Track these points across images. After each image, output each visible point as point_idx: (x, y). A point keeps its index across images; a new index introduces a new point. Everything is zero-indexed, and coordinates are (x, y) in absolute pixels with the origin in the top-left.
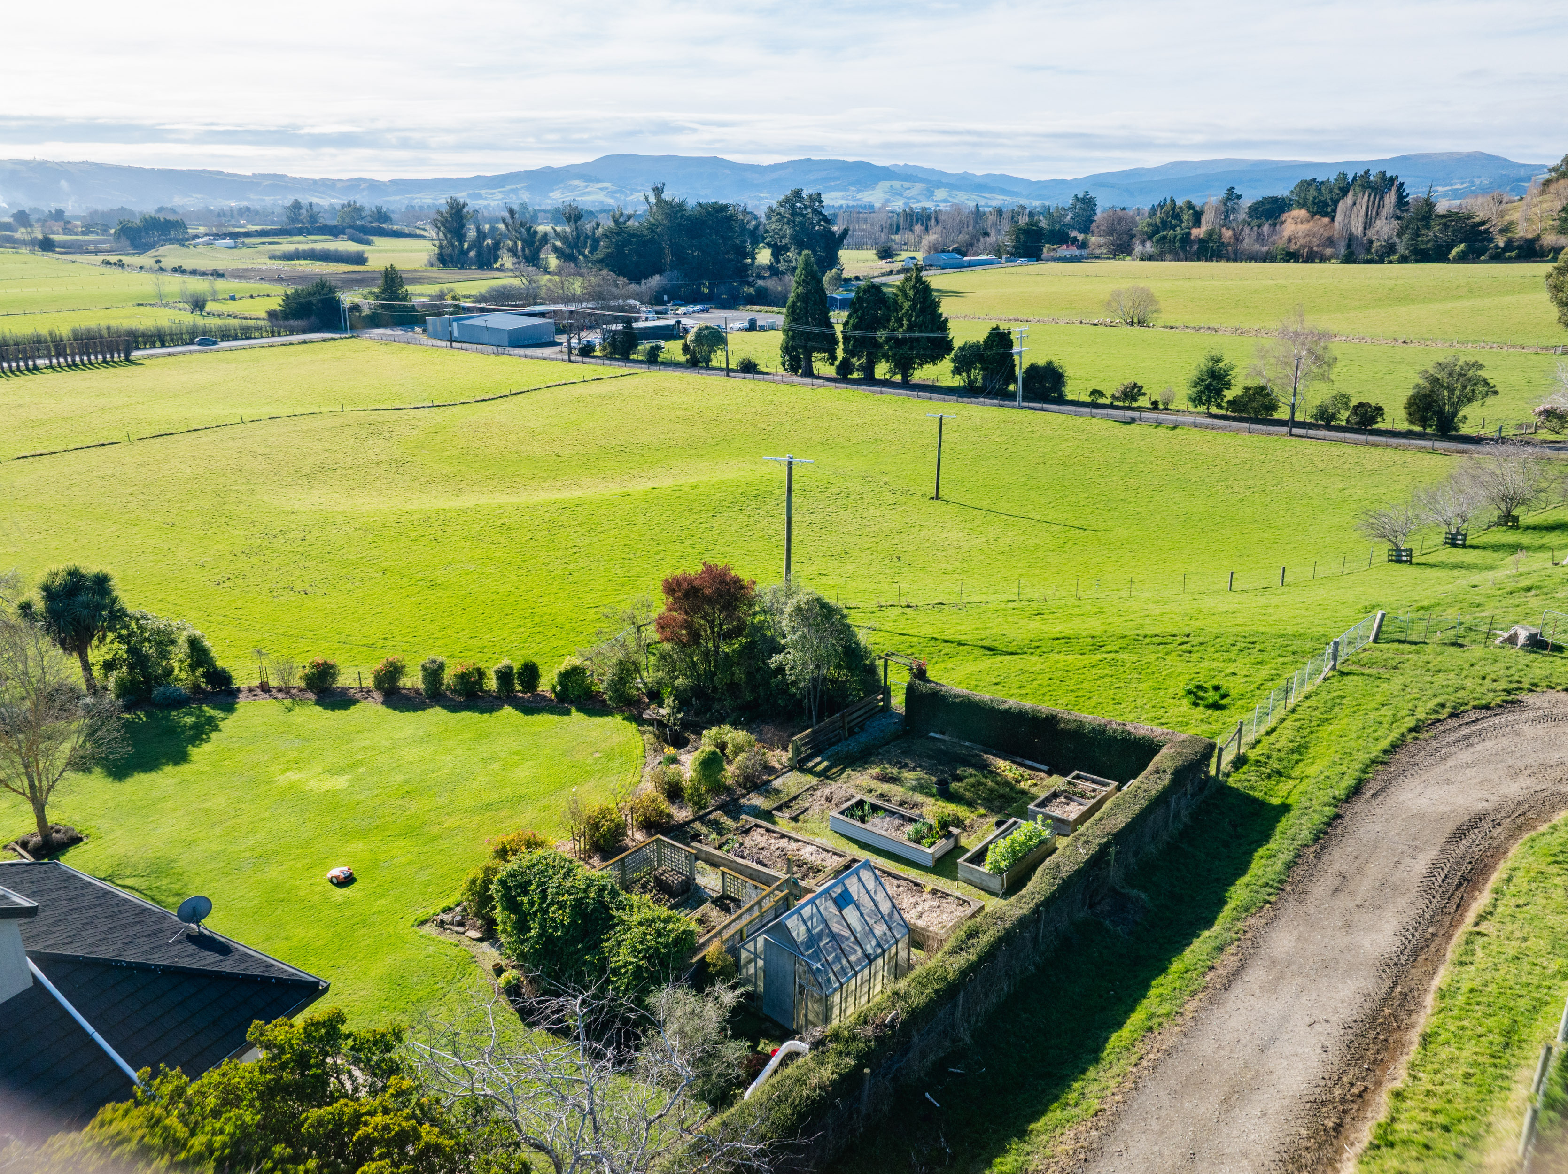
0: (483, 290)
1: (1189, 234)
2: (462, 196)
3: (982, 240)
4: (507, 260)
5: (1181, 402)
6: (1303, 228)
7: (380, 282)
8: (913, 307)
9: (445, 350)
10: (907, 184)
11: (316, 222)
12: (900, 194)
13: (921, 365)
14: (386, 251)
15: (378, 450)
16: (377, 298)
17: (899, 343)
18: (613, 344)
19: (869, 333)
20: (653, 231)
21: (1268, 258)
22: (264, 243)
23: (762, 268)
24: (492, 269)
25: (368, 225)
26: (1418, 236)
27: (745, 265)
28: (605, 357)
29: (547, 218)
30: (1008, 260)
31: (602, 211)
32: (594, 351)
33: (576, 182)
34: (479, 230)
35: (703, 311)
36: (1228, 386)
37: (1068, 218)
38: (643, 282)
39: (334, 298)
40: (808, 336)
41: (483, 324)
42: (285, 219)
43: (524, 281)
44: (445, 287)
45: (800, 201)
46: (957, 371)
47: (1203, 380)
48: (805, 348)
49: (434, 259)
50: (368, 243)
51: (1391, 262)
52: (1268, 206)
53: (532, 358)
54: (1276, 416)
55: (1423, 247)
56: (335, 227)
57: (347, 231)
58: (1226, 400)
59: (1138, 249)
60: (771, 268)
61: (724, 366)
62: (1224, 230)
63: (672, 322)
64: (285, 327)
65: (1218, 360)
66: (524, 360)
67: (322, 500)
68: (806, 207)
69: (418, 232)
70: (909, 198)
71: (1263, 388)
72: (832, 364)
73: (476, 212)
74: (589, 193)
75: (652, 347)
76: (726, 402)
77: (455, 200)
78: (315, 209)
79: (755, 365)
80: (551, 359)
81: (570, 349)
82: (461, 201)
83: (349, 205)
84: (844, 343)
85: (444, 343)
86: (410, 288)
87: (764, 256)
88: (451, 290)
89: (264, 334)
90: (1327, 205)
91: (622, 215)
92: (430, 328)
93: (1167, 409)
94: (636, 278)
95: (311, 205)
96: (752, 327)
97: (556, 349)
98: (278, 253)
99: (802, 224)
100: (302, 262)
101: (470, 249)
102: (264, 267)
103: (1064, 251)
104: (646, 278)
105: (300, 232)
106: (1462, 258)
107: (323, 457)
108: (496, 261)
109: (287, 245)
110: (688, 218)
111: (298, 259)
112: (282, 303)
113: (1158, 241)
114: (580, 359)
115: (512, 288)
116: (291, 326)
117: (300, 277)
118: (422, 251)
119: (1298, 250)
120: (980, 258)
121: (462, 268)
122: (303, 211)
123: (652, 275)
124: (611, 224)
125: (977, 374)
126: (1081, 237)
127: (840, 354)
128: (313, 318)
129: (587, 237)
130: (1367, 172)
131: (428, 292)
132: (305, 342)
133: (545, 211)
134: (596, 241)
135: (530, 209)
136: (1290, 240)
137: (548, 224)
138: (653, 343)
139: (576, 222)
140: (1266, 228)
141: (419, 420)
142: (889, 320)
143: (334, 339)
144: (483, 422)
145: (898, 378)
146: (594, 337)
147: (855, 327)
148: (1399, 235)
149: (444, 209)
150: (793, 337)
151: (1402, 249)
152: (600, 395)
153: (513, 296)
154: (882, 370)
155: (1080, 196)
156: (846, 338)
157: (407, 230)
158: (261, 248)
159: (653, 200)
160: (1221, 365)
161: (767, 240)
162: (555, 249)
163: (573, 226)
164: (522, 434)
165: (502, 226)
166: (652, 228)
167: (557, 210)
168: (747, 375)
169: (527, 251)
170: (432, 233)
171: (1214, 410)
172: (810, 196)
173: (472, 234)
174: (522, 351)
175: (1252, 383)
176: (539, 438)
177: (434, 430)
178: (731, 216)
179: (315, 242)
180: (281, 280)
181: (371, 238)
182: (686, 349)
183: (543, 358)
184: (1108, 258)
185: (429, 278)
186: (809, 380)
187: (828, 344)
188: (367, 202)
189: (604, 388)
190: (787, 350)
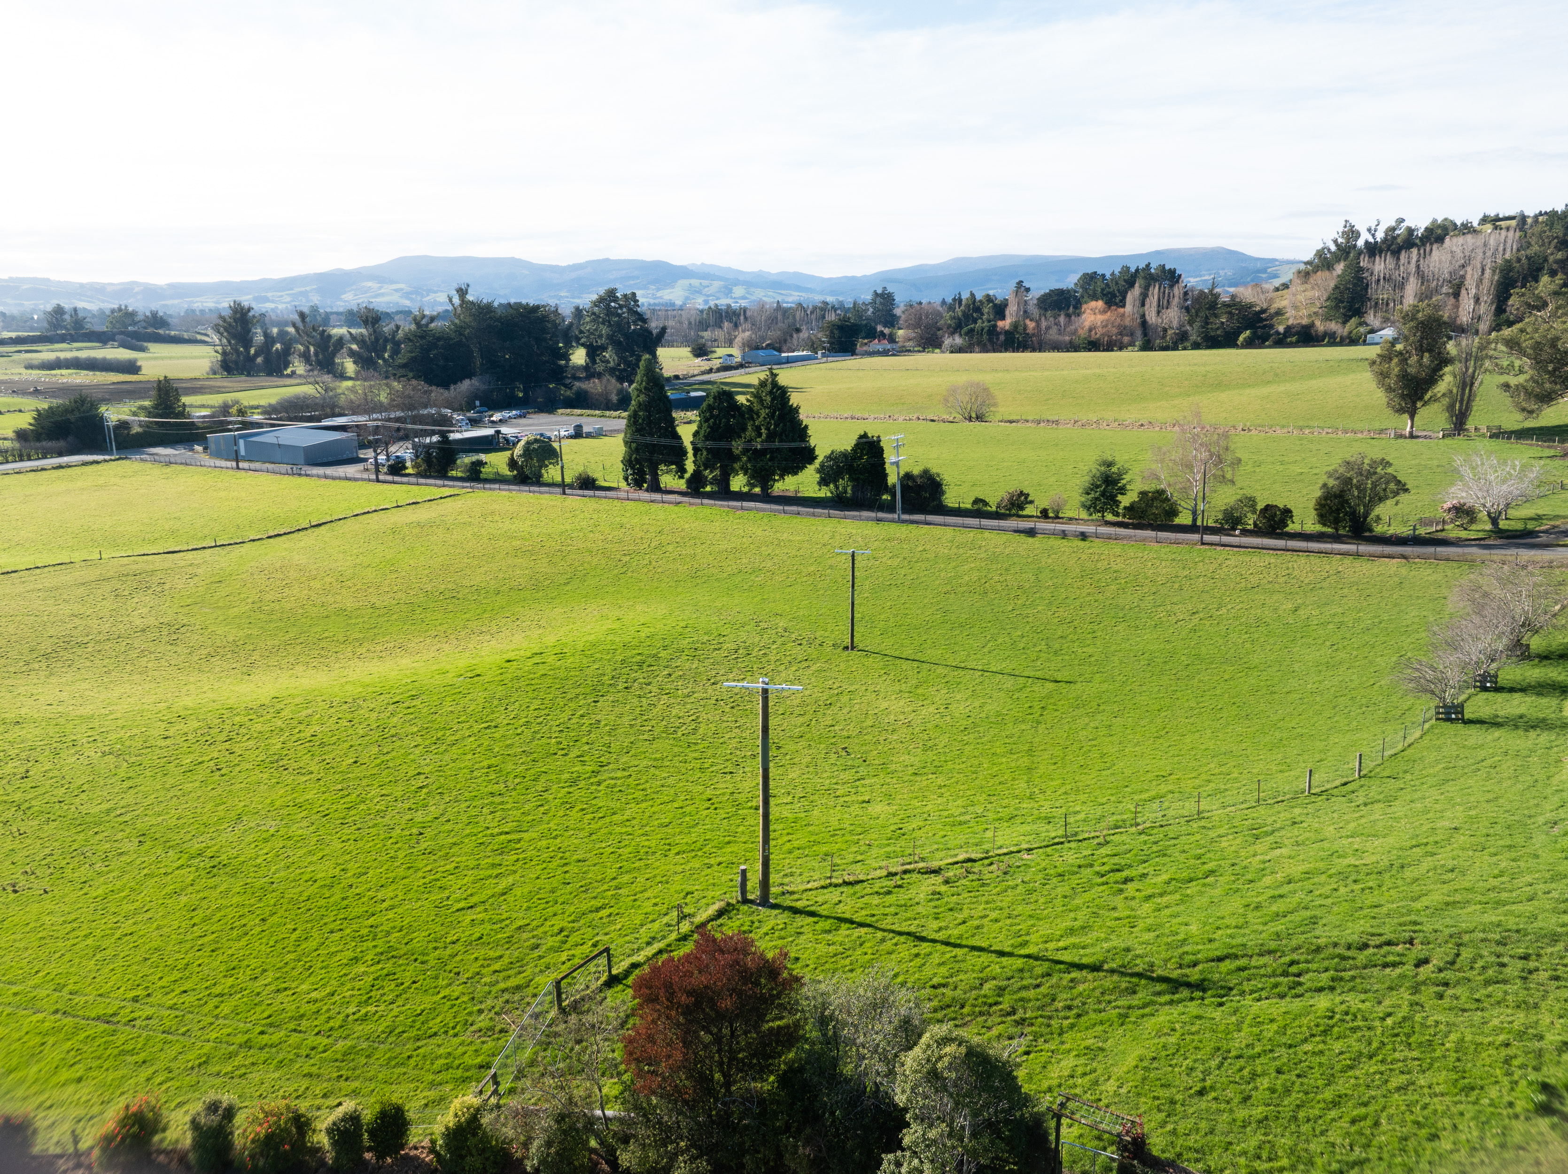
0: (273, 401)
1: (995, 326)
2: (246, 300)
3: (795, 336)
4: (299, 367)
5: (1073, 509)
6: (1100, 318)
7: (153, 393)
8: (772, 416)
9: (231, 472)
10: (705, 282)
11: (82, 328)
12: (699, 292)
13: (782, 477)
14: (162, 358)
15: (145, 611)
16: (149, 415)
17: (757, 454)
18: (428, 460)
19: (723, 444)
20: (461, 334)
21: (1073, 347)
22: (20, 351)
23: (578, 368)
24: (282, 376)
25: (141, 330)
26: (1207, 324)
27: (560, 366)
28: (419, 475)
29: (340, 321)
30: (824, 355)
31: (399, 312)
32: (406, 468)
33: (369, 284)
34: (266, 335)
35: (520, 416)
36: (1123, 490)
37: (869, 313)
38: (452, 387)
39: (97, 415)
40: (653, 449)
41: (274, 441)
42: (46, 325)
43: (319, 389)
44: (229, 397)
45: (614, 301)
46: (823, 482)
47: (1098, 487)
48: (650, 461)
49: (217, 367)
50: (142, 349)
51: (1185, 349)
52: (1055, 298)
53: (334, 478)
54: (1177, 521)
55: (1212, 334)
56: (104, 333)
57: (118, 337)
58: (1122, 505)
59: (947, 341)
60: (586, 368)
61: (559, 479)
62: (1028, 322)
63: (490, 432)
64: (37, 449)
65: (1110, 464)
66: (324, 482)
67: (64, 696)
68: (621, 307)
69: (199, 337)
70: (708, 296)
71: (1161, 492)
72: (681, 477)
73: (263, 315)
74: (383, 295)
75: (473, 463)
76: (568, 527)
77: (239, 304)
78: (81, 315)
79: (594, 480)
80: (355, 480)
81: (377, 465)
82: (246, 304)
83: (120, 310)
84: (695, 455)
85: (229, 464)
86: (186, 400)
87: (579, 357)
88: (237, 402)
89: (10, 458)
90: (1115, 296)
91: (424, 316)
92: (212, 446)
93: (1057, 517)
94: (445, 384)
95: (75, 310)
96: (578, 434)
97: (360, 466)
98: (36, 362)
99: (618, 324)
100: (64, 372)
101: (257, 354)
102: (16, 378)
103: (876, 345)
104: (455, 383)
105: (62, 339)
106: (1250, 344)
107: (69, 626)
108: (286, 367)
109: (48, 354)
110: (499, 319)
111: (60, 368)
112: (32, 421)
113: (967, 334)
114: (390, 478)
115: (306, 398)
116: (43, 448)
117: (60, 389)
118: (203, 357)
119: (1099, 339)
120: (795, 354)
121: (249, 375)
122: (67, 317)
123: (461, 379)
124: (413, 327)
125: (845, 484)
126: (887, 331)
127: (690, 466)
128: (70, 438)
129: (386, 340)
130: (1148, 265)
131: (210, 403)
132: (60, 467)
133: (337, 314)
134: (397, 344)
135: (321, 311)
136: (1090, 330)
137: (341, 326)
138: (474, 458)
139: (373, 324)
140: (1062, 319)
141: (198, 566)
142: (744, 429)
143: (97, 462)
144: (278, 565)
145: (757, 490)
146: (404, 451)
147: (707, 438)
148: (1191, 323)
149: (227, 313)
150: (637, 450)
151: (1194, 337)
152: (418, 523)
153: (308, 406)
154: (738, 483)
155: (879, 291)
156: (696, 450)
157: (186, 336)
158: (16, 356)
159: (456, 301)
160: (1114, 469)
161: (583, 340)
162: (352, 354)
163: (371, 330)
164: (328, 580)
165: (291, 330)
166: (459, 330)
167: (350, 313)
168: (586, 492)
169: (321, 357)
170: (215, 338)
171: (1110, 517)
172: (625, 296)
173: (259, 338)
174: (320, 471)
175: (1150, 486)
176: (349, 583)
177: (217, 579)
178: (544, 317)
179: (78, 349)
180: (36, 392)
181: (145, 344)
182: (512, 464)
183: (347, 479)
184: (919, 351)
185: (211, 387)
186: (657, 496)
187: (676, 455)
188: (141, 306)
189: (422, 514)
190: (628, 462)
